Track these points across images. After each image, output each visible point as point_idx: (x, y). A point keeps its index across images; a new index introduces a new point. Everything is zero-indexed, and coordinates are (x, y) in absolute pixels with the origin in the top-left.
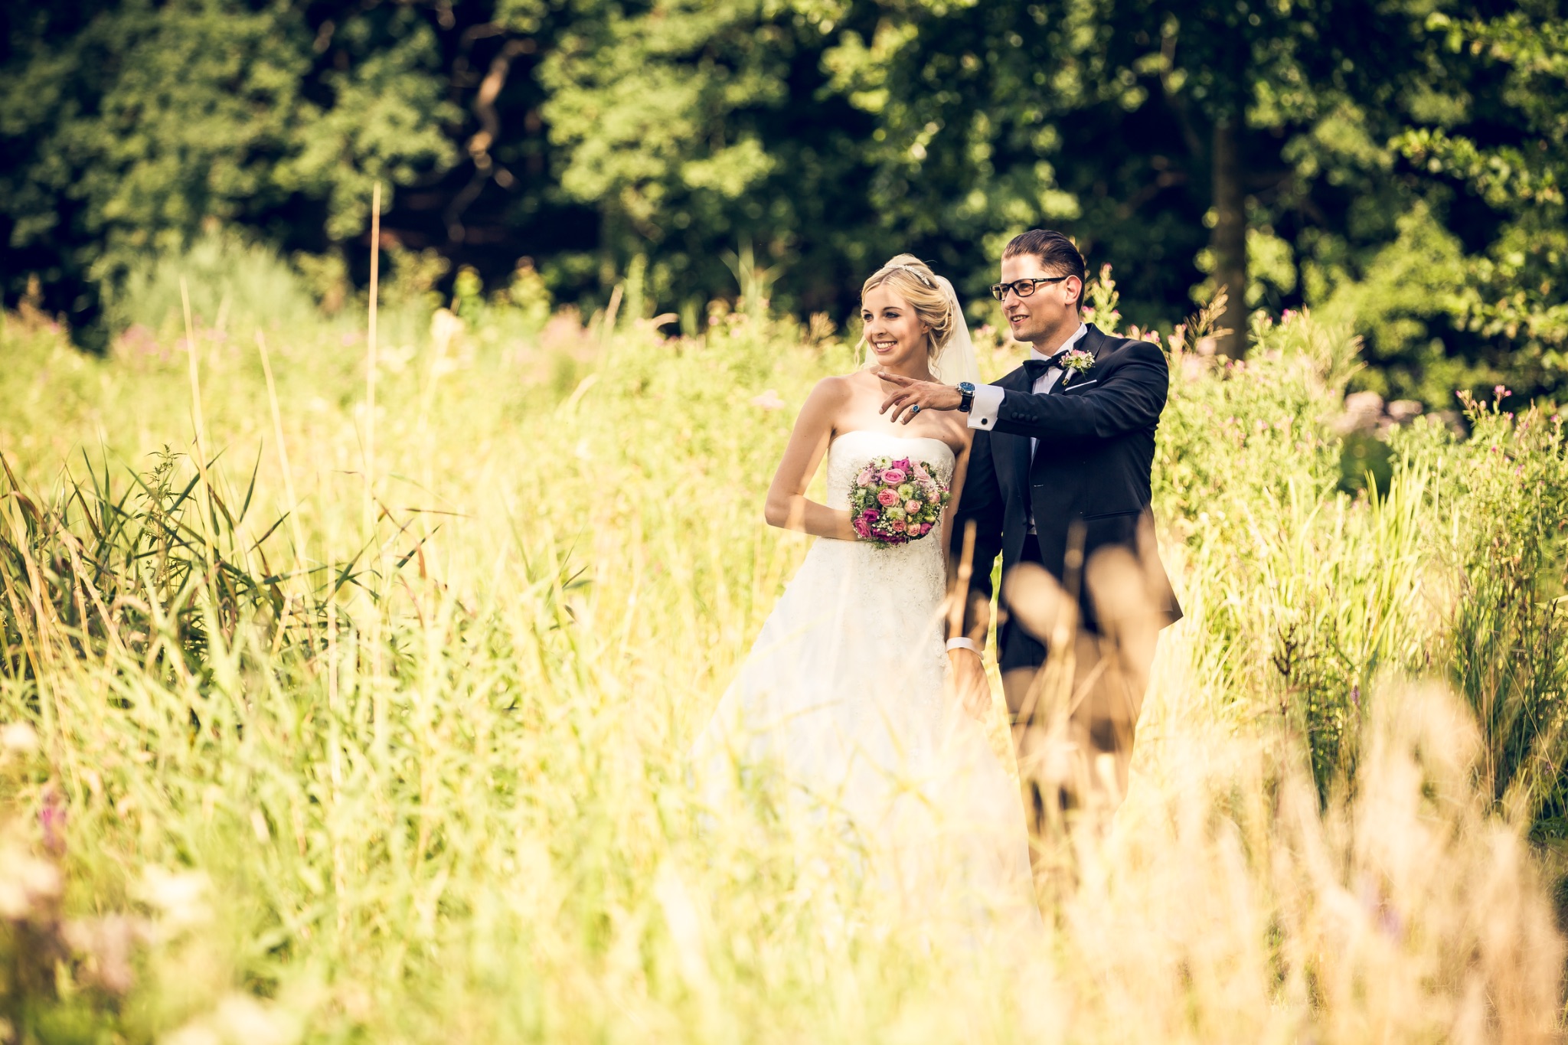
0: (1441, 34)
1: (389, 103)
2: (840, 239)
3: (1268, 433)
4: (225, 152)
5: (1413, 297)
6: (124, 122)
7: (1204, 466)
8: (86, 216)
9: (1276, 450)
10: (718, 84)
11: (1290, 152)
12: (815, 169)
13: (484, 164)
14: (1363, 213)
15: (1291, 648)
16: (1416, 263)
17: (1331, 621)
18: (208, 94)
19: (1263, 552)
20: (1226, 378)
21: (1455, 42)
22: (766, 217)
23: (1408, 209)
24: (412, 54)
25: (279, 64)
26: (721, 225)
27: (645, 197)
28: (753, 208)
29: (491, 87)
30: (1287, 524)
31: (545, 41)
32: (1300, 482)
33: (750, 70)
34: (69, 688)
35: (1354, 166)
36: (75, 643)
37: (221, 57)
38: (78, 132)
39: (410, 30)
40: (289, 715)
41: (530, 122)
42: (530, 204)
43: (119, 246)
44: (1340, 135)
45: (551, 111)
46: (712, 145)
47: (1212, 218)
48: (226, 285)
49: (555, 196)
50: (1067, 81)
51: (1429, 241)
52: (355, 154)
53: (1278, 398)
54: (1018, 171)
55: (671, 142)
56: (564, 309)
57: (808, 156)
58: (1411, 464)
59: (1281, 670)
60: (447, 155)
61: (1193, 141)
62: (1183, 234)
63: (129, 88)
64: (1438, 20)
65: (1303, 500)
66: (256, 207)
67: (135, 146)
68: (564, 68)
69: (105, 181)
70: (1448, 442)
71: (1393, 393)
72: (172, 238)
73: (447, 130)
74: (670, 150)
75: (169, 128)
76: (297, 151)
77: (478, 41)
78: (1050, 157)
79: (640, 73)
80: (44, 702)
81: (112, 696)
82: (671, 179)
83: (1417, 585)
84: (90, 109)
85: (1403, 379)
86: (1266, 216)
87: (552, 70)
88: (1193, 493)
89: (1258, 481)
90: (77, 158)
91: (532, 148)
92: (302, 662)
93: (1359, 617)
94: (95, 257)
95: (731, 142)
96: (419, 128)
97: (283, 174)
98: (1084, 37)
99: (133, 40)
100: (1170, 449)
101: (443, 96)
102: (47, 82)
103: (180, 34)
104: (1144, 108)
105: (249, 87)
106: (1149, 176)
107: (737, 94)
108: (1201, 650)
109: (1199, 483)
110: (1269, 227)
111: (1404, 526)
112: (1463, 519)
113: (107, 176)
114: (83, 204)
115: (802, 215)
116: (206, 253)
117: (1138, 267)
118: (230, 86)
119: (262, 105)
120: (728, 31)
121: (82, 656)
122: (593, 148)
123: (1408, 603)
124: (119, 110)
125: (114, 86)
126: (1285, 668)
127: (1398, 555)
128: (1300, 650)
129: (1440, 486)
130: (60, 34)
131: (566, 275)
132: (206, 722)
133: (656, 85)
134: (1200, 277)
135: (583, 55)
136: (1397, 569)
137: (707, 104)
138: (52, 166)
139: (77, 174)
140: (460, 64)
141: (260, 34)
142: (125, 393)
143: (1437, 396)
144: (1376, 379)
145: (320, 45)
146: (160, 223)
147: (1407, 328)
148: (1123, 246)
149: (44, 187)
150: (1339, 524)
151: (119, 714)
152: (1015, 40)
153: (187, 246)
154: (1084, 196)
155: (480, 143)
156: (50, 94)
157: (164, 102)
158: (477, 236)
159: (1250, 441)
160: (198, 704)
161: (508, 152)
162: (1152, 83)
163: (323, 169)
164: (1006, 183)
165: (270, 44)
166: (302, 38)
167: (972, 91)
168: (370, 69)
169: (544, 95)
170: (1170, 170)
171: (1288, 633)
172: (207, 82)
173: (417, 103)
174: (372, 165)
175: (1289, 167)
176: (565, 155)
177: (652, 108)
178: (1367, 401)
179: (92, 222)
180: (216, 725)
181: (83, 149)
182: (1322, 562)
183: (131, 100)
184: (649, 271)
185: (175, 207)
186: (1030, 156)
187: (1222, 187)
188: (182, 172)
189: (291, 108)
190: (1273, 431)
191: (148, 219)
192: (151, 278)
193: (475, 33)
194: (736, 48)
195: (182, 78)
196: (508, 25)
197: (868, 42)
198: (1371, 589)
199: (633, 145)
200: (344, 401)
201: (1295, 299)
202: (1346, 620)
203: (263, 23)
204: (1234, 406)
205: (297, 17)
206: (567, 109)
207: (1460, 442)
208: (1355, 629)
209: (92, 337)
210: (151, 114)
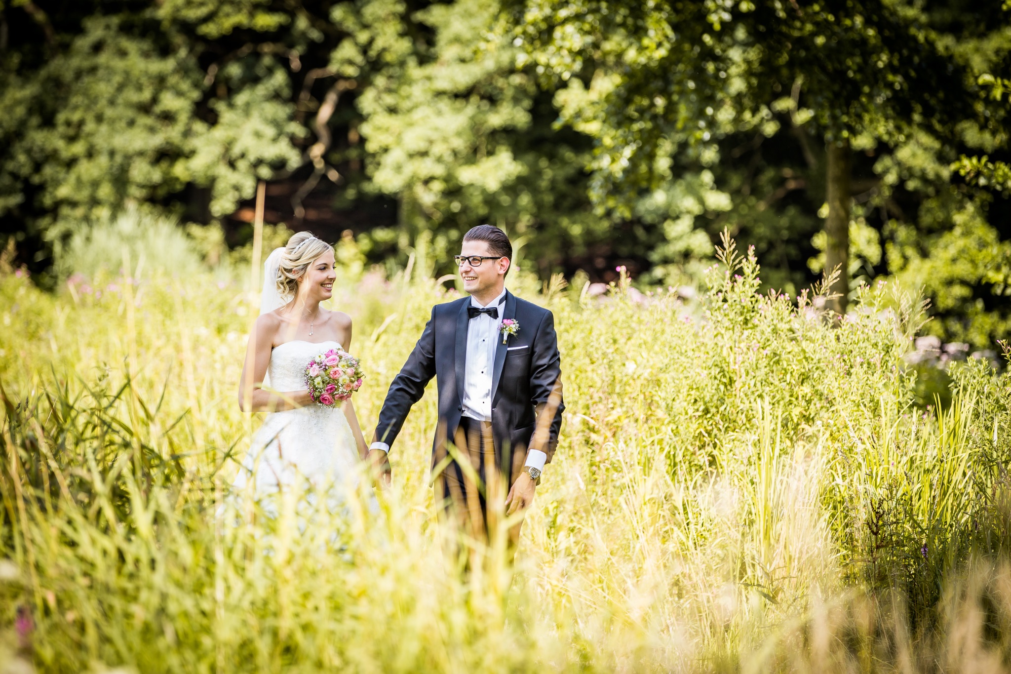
0: (987, 87)
1: (255, 122)
2: (565, 222)
3: (865, 366)
4: (141, 154)
5: (963, 269)
6: (71, 132)
7: (820, 387)
8: (44, 196)
9: (871, 378)
10: (484, 113)
11: (879, 168)
12: (549, 173)
13: (319, 165)
14: (929, 210)
15: (879, 516)
16: (965, 246)
17: (907, 497)
18: (130, 113)
19: (860, 447)
20: (835, 326)
21: (998, 93)
22: (514, 205)
23: (961, 208)
24: (271, 88)
25: (180, 94)
26: (483, 211)
27: (430, 190)
28: (505, 200)
29: (325, 112)
30: (878, 429)
31: (364, 81)
32: (888, 399)
33: (505, 104)
34: (36, 533)
35: (924, 178)
36: (40, 501)
37: (139, 88)
38: (39, 138)
39: (270, 71)
40: (187, 554)
41: (353, 136)
42: (351, 193)
43: (66, 218)
44: (914, 155)
45: (366, 129)
46: (478, 156)
47: (825, 211)
48: (140, 246)
49: (369, 188)
50: (725, 115)
51: (974, 230)
52: (230, 157)
53: (873, 342)
54: (689, 177)
55: (449, 152)
56: (374, 268)
57: (543, 163)
58: (965, 389)
59: (872, 532)
60: (294, 160)
61: (811, 158)
62: (803, 222)
63: (76, 108)
64: (987, 78)
65: (889, 413)
66: (162, 192)
67: (78, 148)
68: (378, 99)
69: (57, 172)
70: (991, 374)
71: (948, 337)
72: (103, 213)
73: (294, 141)
74: (448, 158)
75: (102, 137)
76: (190, 155)
77: (317, 80)
78: (711, 168)
79: (429, 104)
80: (17, 541)
81: (64, 539)
82: (448, 178)
83: (969, 473)
84: (48, 122)
85: (955, 326)
86: (860, 211)
87: (367, 101)
88: (812, 406)
89: (857, 398)
90: (38, 156)
91: (353, 154)
92: (197, 517)
93: (926, 496)
94: (50, 224)
95: (490, 153)
96: (275, 140)
97: (180, 170)
98: (737, 85)
99: (79, 74)
100: (796, 375)
101: (292, 118)
102: (18, 102)
103: (111, 71)
104: (778, 136)
105: (158, 109)
106: (780, 182)
107: (496, 119)
108: (816, 516)
109: (816, 399)
110: (862, 219)
111: (960, 432)
112: (1001, 429)
113: (59, 169)
114: (41, 188)
115: (539, 206)
116: (127, 223)
117: (771, 245)
118: (145, 109)
119: (167, 121)
120: (490, 77)
121: (43, 509)
122: (395, 156)
123: (961, 486)
124: (68, 124)
125: (65, 107)
126: (875, 529)
127: (955, 452)
128: (885, 517)
129: (986, 405)
130: (27, 70)
131: (375, 243)
132: (129, 559)
133: (439, 113)
134: (815, 253)
135: (389, 91)
136: (955, 462)
137: (475, 127)
138: (21, 160)
139: (38, 167)
140: (304, 95)
141: (166, 72)
142: (70, 321)
143: (980, 339)
144: (937, 326)
145: (208, 81)
146: (95, 202)
147: (959, 291)
148: (761, 230)
149: (15, 176)
150: (914, 429)
151: (68, 552)
152: (691, 85)
153: (113, 218)
154: (735, 194)
155: (317, 151)
156: (20, 111)
157: (99, 119)
158: (313, 215)
159: (852, 371)
160: (125, 546)
161: (336, 157)
162: (783, 118)
163: (209, 167)
164: (680, 185)
165: (173, 80)
166: (196, 75)
167: (661, 122)
168: (241, 99)
169: (362, 118)
170: (795, 178)
171: (877, 506)
172: (129, 105)
173: (275, 123)
174: (242, 165)
175: (878, 178)
176: (377, 159)
177: (436, 129)
178: (930, 342)
179: (48, 201)
180: (137, 561)
181: (42, 150)
182: (902, 456)
183: (76, 117)
184: (432, 241)
185: (105, 191)
186: (697, 167)
187: (832, 190)
188: (111, 167)
189: (187, 124)
190: (869, 364)
191: (86, 200)
192: (88, 239)
193: (315, 74)
194: (496, 88)
195: (112, 102)
196: (338, 71)
197: (587, 85)
198: (935, 477)
199: (424, 154)
200: (220, 330)
201: (882, 269)
202: (917, 497)
203: (169, 64)
204: (841, 345)
205: (192, 62)
206: (379, 128)
207: (999, 374)
208: (924, 505)
209: (47, 280)
210: (90, 126)
